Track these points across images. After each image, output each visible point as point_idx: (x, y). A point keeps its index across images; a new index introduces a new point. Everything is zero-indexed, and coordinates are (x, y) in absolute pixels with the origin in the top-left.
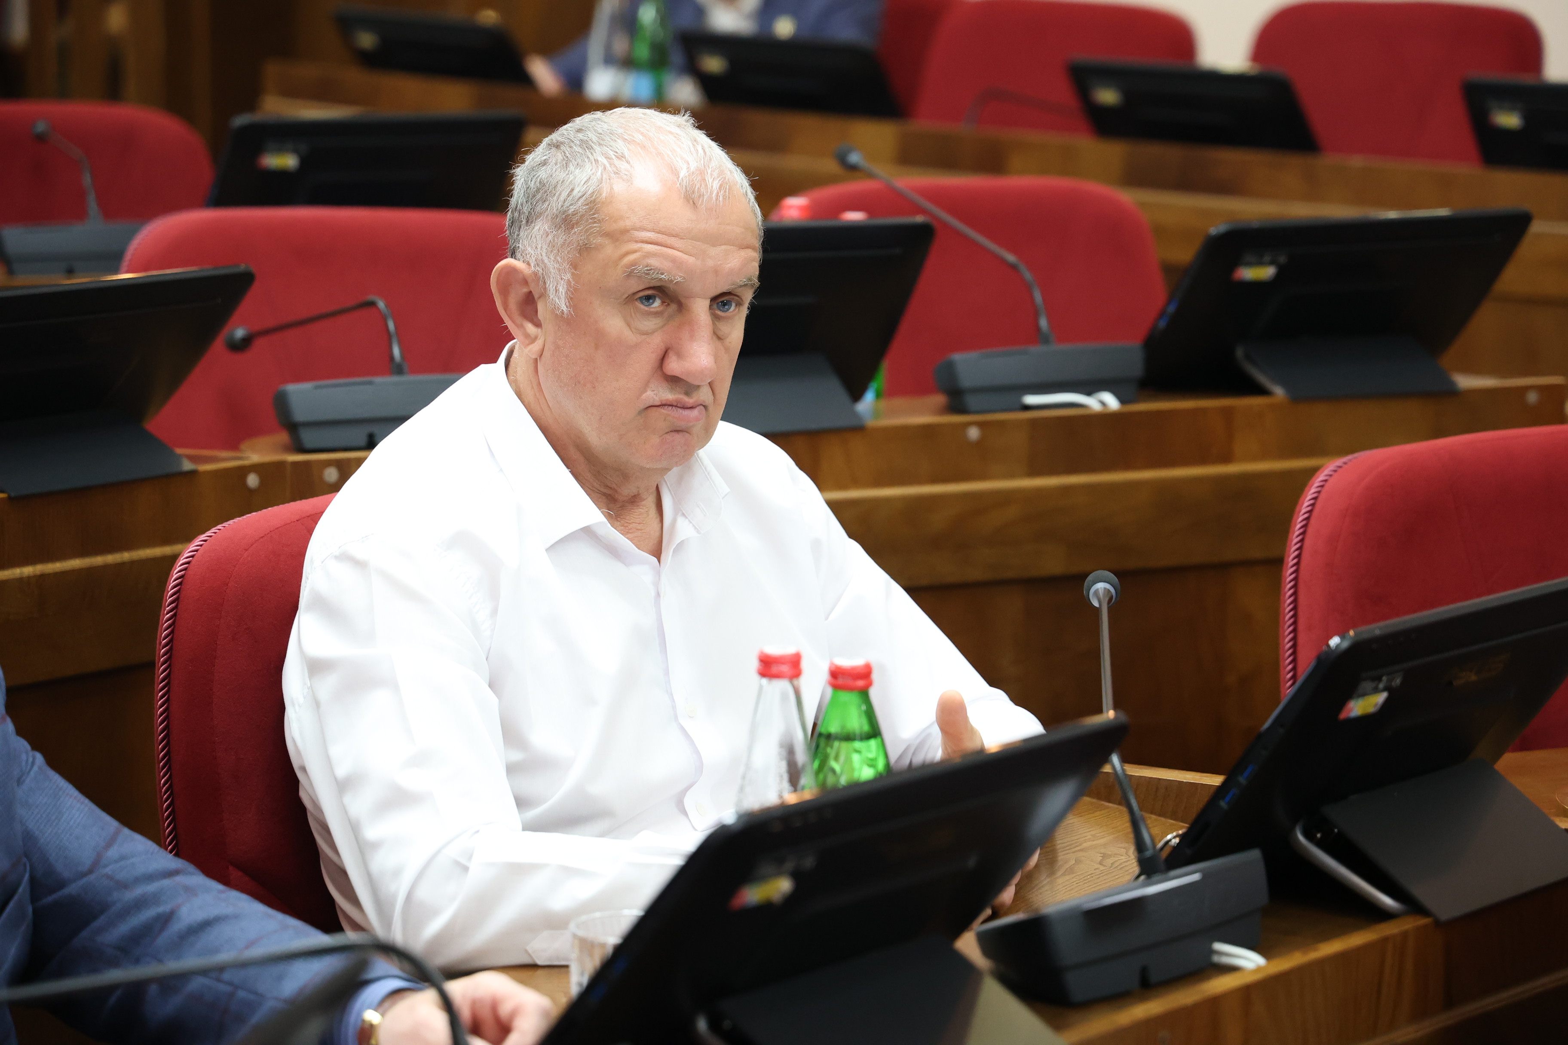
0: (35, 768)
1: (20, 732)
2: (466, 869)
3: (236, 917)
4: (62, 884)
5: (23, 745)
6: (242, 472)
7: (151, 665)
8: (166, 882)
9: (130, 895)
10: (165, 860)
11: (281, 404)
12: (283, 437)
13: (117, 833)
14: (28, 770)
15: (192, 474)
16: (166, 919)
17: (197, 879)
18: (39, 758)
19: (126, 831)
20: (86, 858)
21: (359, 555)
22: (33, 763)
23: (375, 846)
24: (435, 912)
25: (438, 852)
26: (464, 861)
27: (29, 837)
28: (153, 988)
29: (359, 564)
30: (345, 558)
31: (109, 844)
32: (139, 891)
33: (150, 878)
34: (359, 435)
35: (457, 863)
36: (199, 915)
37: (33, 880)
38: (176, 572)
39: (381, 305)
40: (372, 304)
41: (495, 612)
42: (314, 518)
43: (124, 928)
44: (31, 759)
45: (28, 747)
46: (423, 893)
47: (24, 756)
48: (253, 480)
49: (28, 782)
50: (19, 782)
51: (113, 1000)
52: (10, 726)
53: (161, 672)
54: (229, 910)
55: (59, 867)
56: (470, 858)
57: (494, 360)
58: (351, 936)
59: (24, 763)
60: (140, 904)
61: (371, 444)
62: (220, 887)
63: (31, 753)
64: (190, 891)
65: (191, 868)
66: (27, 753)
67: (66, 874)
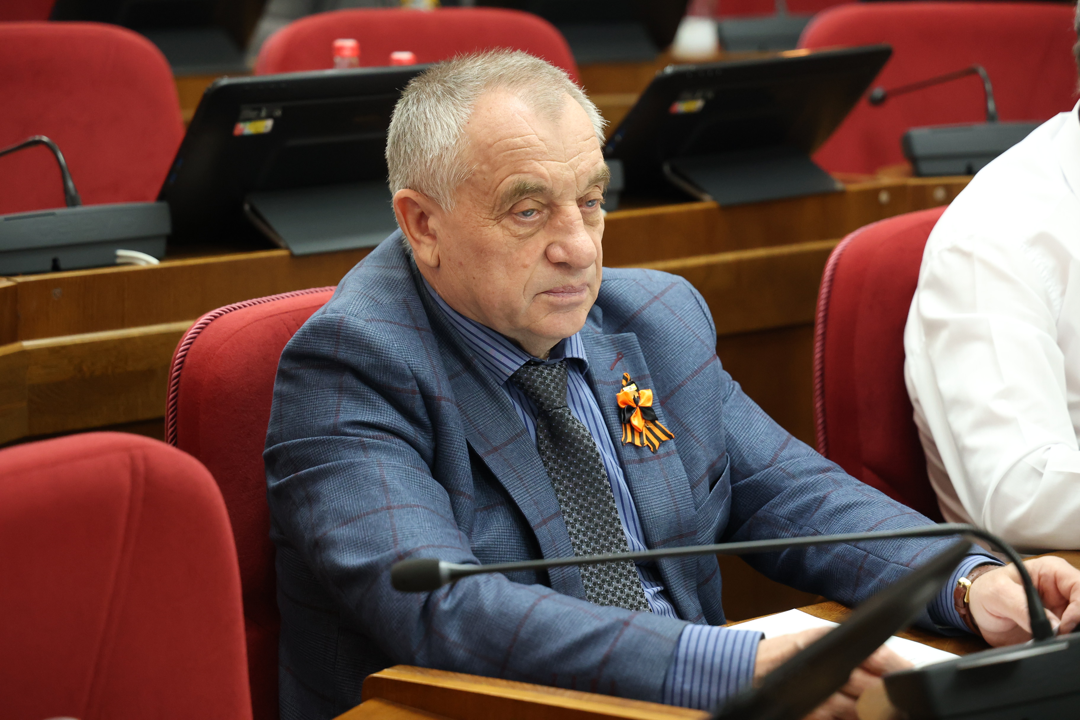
0: (735, 392)
1: (725, 367)
2: (1041, 475)
3: (869, 503)
4: (751, 473)
5: (726, 376)
6: (876, 192)
7: (811, 325)
8: (821, 476)
9: (796, 483)
10: (819, 460)
11: (906, 143)
12: (906, 167)
13: (788, 440)
14: (729, 394)
15: (842, 193)
16: (821, 501)
17: (842, 475)
18: (737, 385)
19: (794, 439)
20: (767, 455)
21: (966, 247)
22: (733, 389)
23: (973, 451)
24: (1017, 503)
25: (1019, 460)
26: (1040, 469)
27: (729, 438)
28: (811, 550)
29: (966, 255)
30: (955, 250)
31: (782, 448)
32: (802, 481)
33: (810, 472)
34: (961, 165)
35: (1034, 470)
36: (845, 501)
37: (732, 468)
38: (832, 260)
39: (982, 71)
40: (973, 72)
41: (1063, 293)
42: (931, 224)
43: (792, 506)
44: (732, 386)
45: (731, 378)
46: (1007, 489)
47: (727, 384)
48: (884, 197)
49: (730, 402)
50: (724, 401)
51: (784, 553)
52: (718, 362)
53: (819, 330)
54: (865, 498)
55: (750, 461)
56: (1044, 466)
57: (1070, 109)
58: (951, 525)
59: (727, 389)
60: (803, 490)
61: (971, 172)
62: (859, 482)
63: (732, 382)
64: (838, 483)
65: (838, 467)
66: (729, 381)
67: (754, 466)
